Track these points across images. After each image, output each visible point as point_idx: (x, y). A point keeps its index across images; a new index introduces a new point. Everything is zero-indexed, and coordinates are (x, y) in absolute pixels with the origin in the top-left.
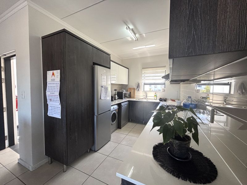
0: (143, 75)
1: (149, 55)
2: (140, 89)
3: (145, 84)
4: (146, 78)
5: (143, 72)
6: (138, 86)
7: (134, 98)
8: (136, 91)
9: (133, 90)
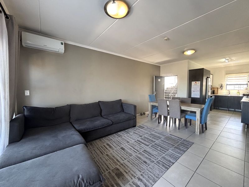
0: (226, 79)
1: (232, 65)
2: (223, 88)
3: (227, 85)
4: (228, 81)
5: (226, 77)
6: (221, 86)
7: (217, 94)
8: (219, 90)
9: (216, 89)
